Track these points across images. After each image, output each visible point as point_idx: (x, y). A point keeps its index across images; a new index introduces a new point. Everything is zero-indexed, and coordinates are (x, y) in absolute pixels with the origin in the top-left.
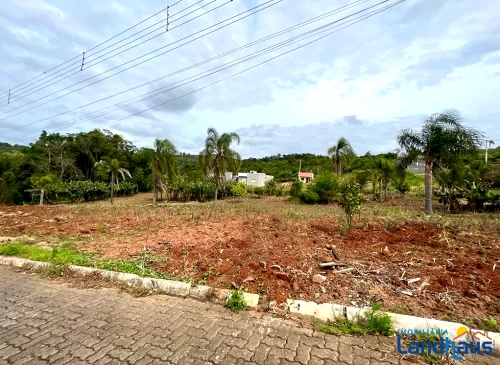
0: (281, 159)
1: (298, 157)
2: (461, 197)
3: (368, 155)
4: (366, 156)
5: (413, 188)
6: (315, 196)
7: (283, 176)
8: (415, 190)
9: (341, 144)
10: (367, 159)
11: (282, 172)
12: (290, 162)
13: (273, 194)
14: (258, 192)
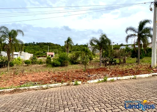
0: (35, 45)
1: (45, 44)
2: (107, 61)
3: (77, 45)
4: (76, 45)
5: (94, 59)
6: (59, 63)
7: (38, 54)
8: (94, 60)
9: (69, 40)
10: (76, 47)
11: (37, 52)
12: (41, 47)
13: (35, 64)
14: (27, 63)
